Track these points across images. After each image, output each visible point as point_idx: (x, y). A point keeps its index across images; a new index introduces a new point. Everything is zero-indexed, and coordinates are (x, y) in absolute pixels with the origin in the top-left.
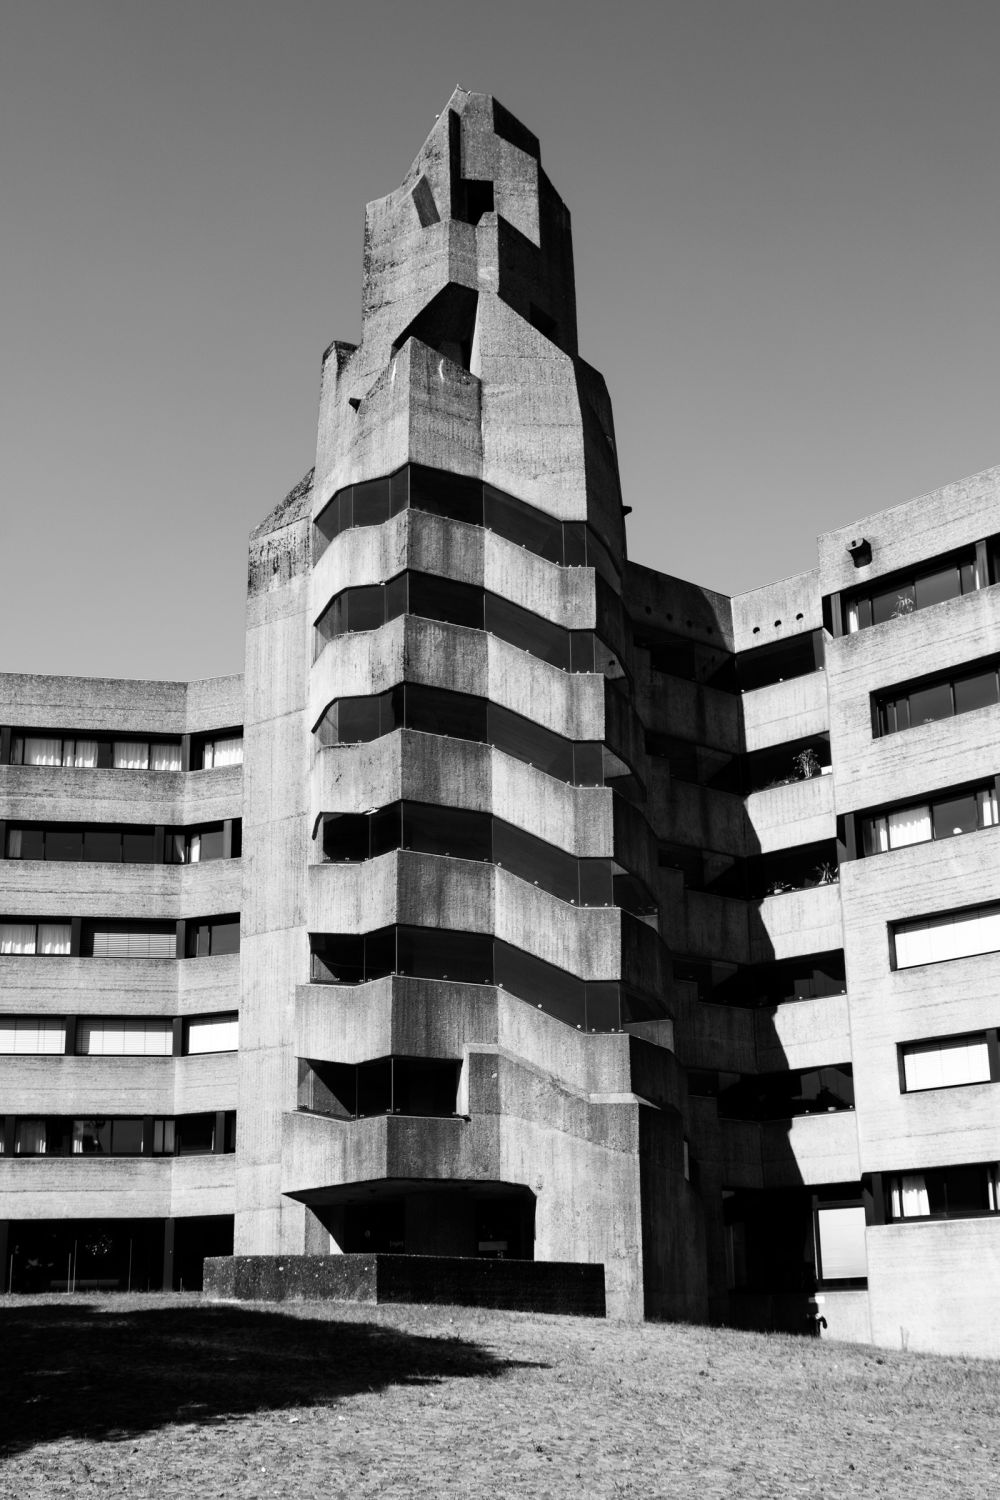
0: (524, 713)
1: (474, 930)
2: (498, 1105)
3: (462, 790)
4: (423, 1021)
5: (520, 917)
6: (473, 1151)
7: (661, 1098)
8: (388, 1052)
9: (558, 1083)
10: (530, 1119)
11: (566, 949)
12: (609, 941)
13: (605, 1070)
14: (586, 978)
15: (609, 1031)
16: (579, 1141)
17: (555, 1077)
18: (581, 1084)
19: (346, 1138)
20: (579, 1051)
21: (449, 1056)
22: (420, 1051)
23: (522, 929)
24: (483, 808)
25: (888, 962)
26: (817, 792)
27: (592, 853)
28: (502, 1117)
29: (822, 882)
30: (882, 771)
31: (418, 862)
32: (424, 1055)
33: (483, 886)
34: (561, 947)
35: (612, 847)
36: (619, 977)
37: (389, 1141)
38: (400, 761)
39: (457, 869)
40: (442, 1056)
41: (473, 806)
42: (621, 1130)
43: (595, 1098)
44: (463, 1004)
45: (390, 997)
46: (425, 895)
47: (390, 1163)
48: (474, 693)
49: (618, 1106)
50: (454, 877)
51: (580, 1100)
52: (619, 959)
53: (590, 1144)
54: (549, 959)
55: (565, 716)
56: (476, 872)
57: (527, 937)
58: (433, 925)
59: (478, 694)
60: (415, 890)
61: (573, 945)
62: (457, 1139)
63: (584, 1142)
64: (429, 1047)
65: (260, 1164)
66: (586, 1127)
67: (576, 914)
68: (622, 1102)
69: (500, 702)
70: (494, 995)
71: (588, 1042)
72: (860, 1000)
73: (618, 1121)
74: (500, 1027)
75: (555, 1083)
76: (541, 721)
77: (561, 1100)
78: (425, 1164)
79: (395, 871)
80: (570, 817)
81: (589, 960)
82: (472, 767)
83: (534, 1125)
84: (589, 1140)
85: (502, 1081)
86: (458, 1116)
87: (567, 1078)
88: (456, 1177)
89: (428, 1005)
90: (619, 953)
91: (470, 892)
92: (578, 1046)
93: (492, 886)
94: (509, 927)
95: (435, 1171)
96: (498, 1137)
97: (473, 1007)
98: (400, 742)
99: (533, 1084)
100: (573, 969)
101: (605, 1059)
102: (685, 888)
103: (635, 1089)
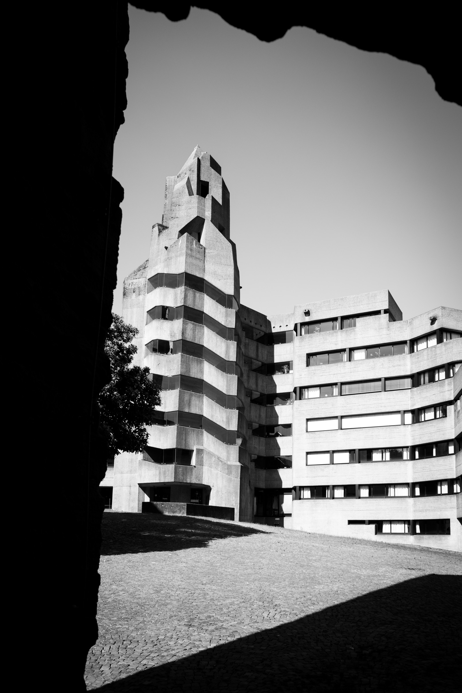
0: (214, 351)
1: (198, 413)
2: (203, 463)
3: (196, 373)
4: (184, 439)
5: (211, 411)
6: (196, 476)
7: (244, 463)
8: (175, 447)
9: (219, 458)
10: (211, 468)
11: (223, 421)
12: (235, 420)
13: (232, 455)
14: (228, 429)
15: (233, 445)
16: (224, 474)
17: (218, 457)
18: (225, 459)
19: (160, 470)
20: (225, 450)
21: (190, 449)
22: (183, 447)
23: (211, 414)
24: (201, 378)
25: (305, 430)
26: (288, 378)
27: (231, 394)
28: (204, 467)
29: (287, 404)
30: (308, 377)
31: (184, 393)
32: (184, 448)
33: (201, 401)
34: (221, 420)
35: (236, 393)
36: (237, 430)
37: (175, 472)
38: (180, 363)
39: (194, 396)
40: (189, 449)
41: (199, 378)
42: (235, 472)
43: (229, 463)
44: (195, 434)
45: (176, 432)
46: (186, 403)
47: (175, 478)
48: (200, 344)
49: (235, 465)
50: (193, 398)
51: (225, 463)
52: (237, 425)
53: (227, 475)
54: (218, 423)
55: (225, 353)
56: (199, 397)
57: (212, 416)
58: (188, 412)
59: (201, 344)
60: (183, 401)
61: (225, 420)
62: (192, 472)
63: (226, 475)
64: (185, 446)
65: (124, 473)
66: (226, 471)
67: (226, 411)
68: (236, 464)
69: (207, 347)
70: (203, 432)
71: (228, 447)
72: (297, 439)
73: (235, 470)
74: (204, 442)
75: (218, 458)
76: (218, 354)
77: (220, 463)
78: (184, 478)
79: (178, 396)
80: (226, 383)
81: (229, 424)
82: (199, 366)
83: (212, 469)
84: (227, 474)
85: (204, 457)
86: (192, 466)
87: (221, 457)
88: (191, 482)
89: (186, 434)
90: (237, 423)
91: (197, 402)
92: (225, 448)
93: (203, 401)
94: (208, 413)
95: (186, 480)
96: (203, 472)
97: (197, 436)
98: (180, 357)
99: (213, 458)
100: (224, 427)
101: (232, 452)
102: (250, 402)
103: (240, 461)
